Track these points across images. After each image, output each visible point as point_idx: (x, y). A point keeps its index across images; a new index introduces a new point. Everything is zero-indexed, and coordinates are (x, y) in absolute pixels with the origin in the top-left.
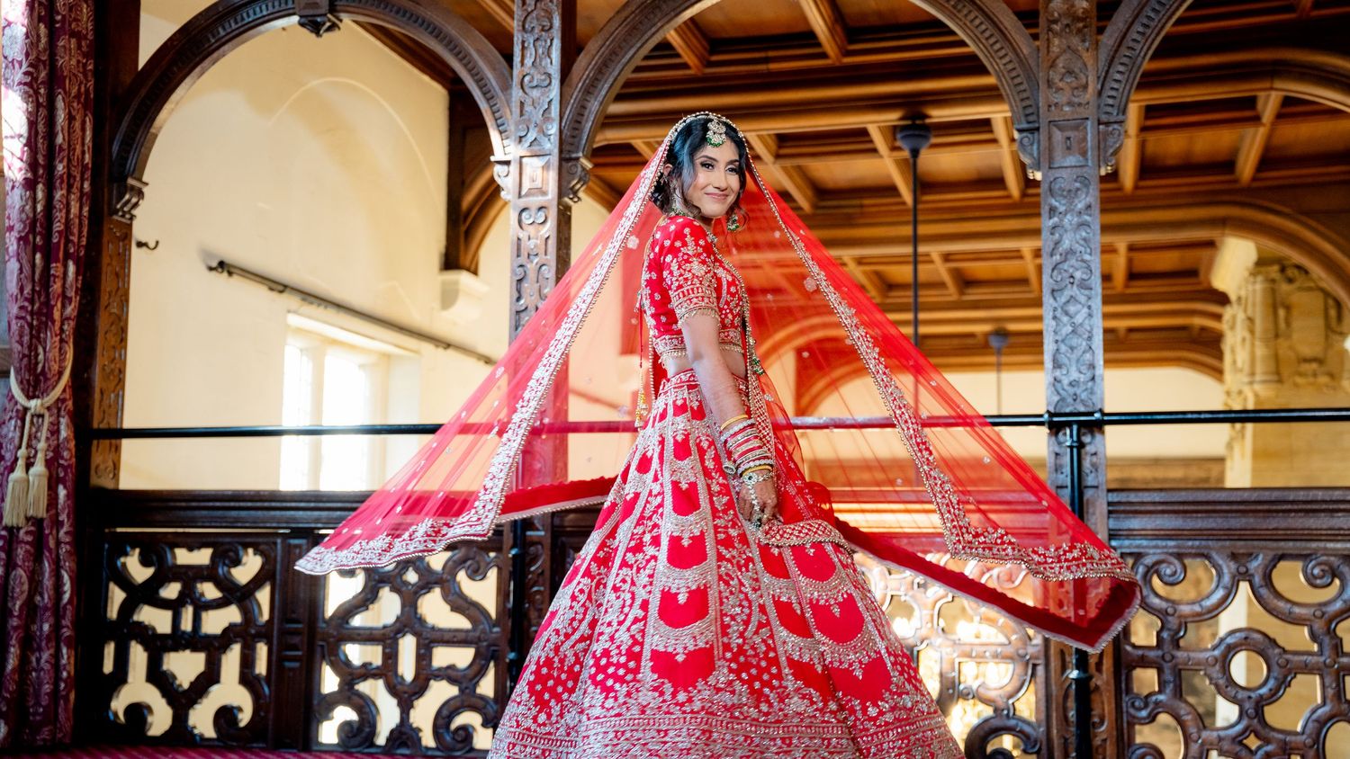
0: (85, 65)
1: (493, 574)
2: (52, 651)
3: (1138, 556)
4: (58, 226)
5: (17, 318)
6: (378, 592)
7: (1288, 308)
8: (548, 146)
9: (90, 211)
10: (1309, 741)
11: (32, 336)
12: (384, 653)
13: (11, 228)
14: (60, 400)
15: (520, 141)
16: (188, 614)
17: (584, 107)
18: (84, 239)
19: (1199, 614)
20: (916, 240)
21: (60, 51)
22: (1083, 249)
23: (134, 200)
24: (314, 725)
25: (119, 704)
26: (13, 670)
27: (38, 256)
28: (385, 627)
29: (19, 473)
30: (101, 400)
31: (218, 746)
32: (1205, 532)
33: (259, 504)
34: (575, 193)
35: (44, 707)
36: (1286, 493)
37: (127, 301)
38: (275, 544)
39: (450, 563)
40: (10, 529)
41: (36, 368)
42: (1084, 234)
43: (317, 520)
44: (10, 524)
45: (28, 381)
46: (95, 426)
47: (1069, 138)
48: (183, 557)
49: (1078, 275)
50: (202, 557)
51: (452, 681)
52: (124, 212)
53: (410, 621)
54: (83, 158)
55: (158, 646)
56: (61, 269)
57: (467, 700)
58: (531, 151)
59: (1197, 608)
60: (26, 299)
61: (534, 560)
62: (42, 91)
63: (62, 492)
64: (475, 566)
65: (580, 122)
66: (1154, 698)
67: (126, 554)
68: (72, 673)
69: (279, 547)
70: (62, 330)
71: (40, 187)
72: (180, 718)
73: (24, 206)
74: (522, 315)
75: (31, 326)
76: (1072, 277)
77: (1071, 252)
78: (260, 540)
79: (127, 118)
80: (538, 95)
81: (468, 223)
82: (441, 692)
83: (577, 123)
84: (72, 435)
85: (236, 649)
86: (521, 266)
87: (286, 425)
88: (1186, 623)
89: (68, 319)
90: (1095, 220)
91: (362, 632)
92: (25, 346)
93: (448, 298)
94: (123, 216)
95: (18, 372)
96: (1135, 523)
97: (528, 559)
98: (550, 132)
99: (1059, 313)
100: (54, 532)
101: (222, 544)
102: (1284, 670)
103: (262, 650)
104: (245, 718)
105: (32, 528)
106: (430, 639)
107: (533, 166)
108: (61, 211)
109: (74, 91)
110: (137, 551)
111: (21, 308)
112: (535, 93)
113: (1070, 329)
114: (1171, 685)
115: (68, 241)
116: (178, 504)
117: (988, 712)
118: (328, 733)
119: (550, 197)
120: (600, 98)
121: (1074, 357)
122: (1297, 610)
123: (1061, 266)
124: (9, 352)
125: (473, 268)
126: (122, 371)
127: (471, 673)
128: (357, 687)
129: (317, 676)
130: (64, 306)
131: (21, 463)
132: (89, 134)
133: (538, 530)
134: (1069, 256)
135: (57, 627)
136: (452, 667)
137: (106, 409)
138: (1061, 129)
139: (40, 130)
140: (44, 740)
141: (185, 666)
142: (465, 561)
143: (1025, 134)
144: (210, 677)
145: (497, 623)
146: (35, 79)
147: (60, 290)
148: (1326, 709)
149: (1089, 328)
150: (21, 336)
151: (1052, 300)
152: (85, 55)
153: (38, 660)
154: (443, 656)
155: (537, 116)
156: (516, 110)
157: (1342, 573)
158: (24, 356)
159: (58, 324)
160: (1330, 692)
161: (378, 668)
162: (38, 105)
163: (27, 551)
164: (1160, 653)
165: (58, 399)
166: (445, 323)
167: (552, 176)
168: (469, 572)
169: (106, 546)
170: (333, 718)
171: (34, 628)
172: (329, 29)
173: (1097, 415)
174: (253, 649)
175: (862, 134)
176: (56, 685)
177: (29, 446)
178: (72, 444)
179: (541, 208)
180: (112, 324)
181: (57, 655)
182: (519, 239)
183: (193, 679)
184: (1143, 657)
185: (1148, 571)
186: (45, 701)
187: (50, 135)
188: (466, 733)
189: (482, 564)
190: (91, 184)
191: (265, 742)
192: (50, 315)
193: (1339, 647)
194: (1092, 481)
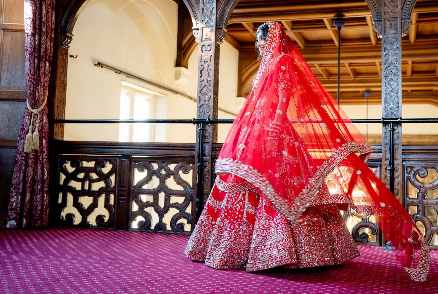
1: (191, 172)
2: (41, 195)
3: (412, 168)
4: (43, 50)
5: (29, 81)
6: (152, 177)
8: (212, 24)
9: (54, 44)
11: (34, 88)
12: (154, 198)
13: (27, 50)
14: (44, 110)
15: (202, 22)
16: (87, 183)
17: (224, 10)
18: (52, 54)
22: (395, 62)
23: (69, 41)
24: (130, 222)
25: (64, 214)
26: (28, 201)
27: (36, 60)
28: (154, 189)
29: (29, 134)
30: (57, 110)
31: (97, 229)
32: (434, 160)
33: (111, 146)
34: (221, 40)
35: (38, 214)
37: (66, 76)
38: (117, 160)
39: (177, 167)
40: (26, 153)
41: (35, 99)
42: (396, 57)
43: (131, 152)
44: (26, 152)
45: (33, 103)
46: (55, 119)
47: (391, 24)
48: (85, 164)
49: (394, 71)
50: (92, 164)
51: (177, 208)
52: (65, 45)
53: (162, 187)
54: (52, 26)
55: (77, 194)
56: (44, 64)
57: (182, 214)
58: (206, 25)
59: (431, 186)
60: (32, 75)
61: (205, 167)
62: (38, 3)
63: (44, 141)
64: (185, 169)
65: (223, 16)
66: (416, 216)
67: (66, 163)
68: (48, 203)
69: (118, 161)
70: (44, 85)
71: (37, 36)
72: (84, 219)
73: (31, 42)
74: (202, 82)
75: (33, 84)
76: (392, 72)
77: (391, 63)
78: (112, 159)
79: (67, 12)
80: (209, 6)
81: (184, 50)
82: (173, 212)
83: (222, 15)
84: (47, 122)
85: (103, 196)
86: (202, 65)
87: (121, 119)
88: (427, 191)
89: (46, 81)
90: (400, 52)
91: (146, 191)
92: (32, 91)
93: (177, 76)
94: (65, 46)
95: (29, 100)
96: (411, 156)
97: (203, 167)
98: (212, 19)
99: (387, 84)
100: (41, 155)
101: (99, 160)
103: (112, 196)
104: (106, 219)
105: (34, 153)
106: (169, 194)
107: (207, 31)
108: (44, 44)
109: (49, 3)
110: (70, 162)
111: (30, 78)
113: (391, 90)
114: (422, 211)
115: (46, 55)
116: (84, 146)
117: (360, 220)
118: (135, 225)
119: (212, 41)
120: (230, 7)
121: (392, 99)
123: (388, 68)
124: (26, 93)
125: (186, 66)
126: (64, 100)
127: (184, 205)
128: (144, 209)
129: (131, 205)
130: (45, 77)
131: (30, 131)
132: (53, 17)
133: (207, 157)
134: (391, 65)
135: (42, 187)
136: (177, 203)
137: (59, 113)
138: (388, 21)
139: (37, 16)
140: (38, 225)
141: (86, 201)
142: (182, 167)
143: (376, 22)
144: (94, 205)
145: (193, 188)
147: (43, 72)
149: (397, 90)
150: (30, 87)
151: (385, 80)
153: (36, 198)
154: (174, 200)
155: (208, 13)
156: (201, 11)
158: (31, 94)
159: (43, 83)
161: (151, 203)
162: (36, 7)
163: (32, 161)
164: (418, 200)
165: (43, 109)
166: (176, 85)
167: (213, 34)
168: (183, 171)
169: (59, 160)
170: (136, 220)
171: (35, 187)
173: (399, 120)
174: (109, 196)
175: (322, 21)
176: (42, 207)
177: (33, 125)
178: (48, 125)
179: (209, 45)
180: (61, 83)
181: (43, 197)
182: (201, 56)
183: (89, 206)
184: (412, 202)
185: (415, 173)
186: (39, 212)
187: (41, 18)
188: (182, 225)
189: (187, 168)
190: (54, 35)
191: (113, 227)
192: (40, 80)
194: (397, 142)
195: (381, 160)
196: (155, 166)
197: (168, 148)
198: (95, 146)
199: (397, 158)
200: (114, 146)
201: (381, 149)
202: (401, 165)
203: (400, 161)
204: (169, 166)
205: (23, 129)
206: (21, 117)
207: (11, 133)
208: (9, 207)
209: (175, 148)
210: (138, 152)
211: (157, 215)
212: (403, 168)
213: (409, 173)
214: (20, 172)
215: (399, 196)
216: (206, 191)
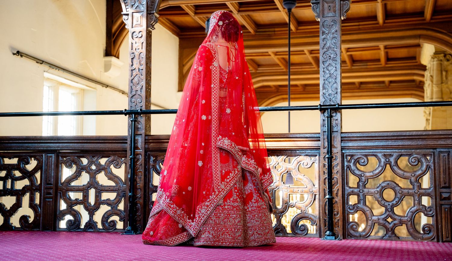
1: (123, 166)
3: (352, 156)
6: (81, 173)
7: (447, 71)
8: (142, 8)
10: (409, 219)
12: (83, 195)
15: (132, 7)
16: (9, 182)
19: (372, 176)
20: (289, 45)
22: (334, 47)
24: (57, 222)
28: (84, 185)
31: (21, 230)
32: (374, 147)
34: (153, 26)
36: (402, 133)
38: (42, 156)
39: (108, 162)
42: (334, 41)
43: (58, 147)
47: (330, 6)
48: (7, 161)
49: (332, 56)
50: (15, 161)
51: (109, 204)
53: (93, 183)
57: (114, 211)
58: (136, 10)
59: (371, 174)
61: (138, 160)
64: (117, 163)
66: (356, 206)
69: (44, 156)
72: (7, 220)
74: (133, 71)
76: (330, 56)
77: (330, 47)
78: (37, 155)
81: (114, 38)
82: (104, 209)
85: (28, 195)
86: (133, 53)
88: (368, 179)
90: (338, 36)
91: (75, 187)
93: (107, 67)
96: (350, 144)
97: (136, 160)
98: (143, 3)
99: (325, 70)
101: (22, 156)
102: (401, 196)
103: (38, 195)
104: (31, 220)
106: (100, 190)
107: (137, 16)
113: (329, 75)
114: (362, 201)
116: (5, 141)
117: (299, 211)
118: (63, 224)
119: (143, 28)
121: (330, 85)
122: (405, 174)
123: (326, 53)
125: (117, 56)
127: (115, 201)
128: (73, 208)
129: (59, 204)
133: (140, 149)
134: (329, 49)
136: (108, 200)
138: (327, 3)
142: (113, 161)
143: (314, 5)
144: (17, 206)
145: (125, 183)
148: (415, 208)
149: (335, 75)
151: (323, 65)
154: (105, 196)
157: (422, 161)
160: (416, 202)
161: (81, 200)
164: (359, 190)
166: (106, 77)
167: (144, 20)
168: (115, 165)
170: (65, 219)
173: (337, 106)
174: (34, 195)
179: (140, 32)
182: (132, 43)
183: (11, 206)
184: (353, 191)
185: (355, 161)
188: (114, 223)
189: (119, 162)
191: (39, 228)
193: (420, 187)
194: (335, 129)
195: (320, 148)
196: (85, 161)
197: (98, 141)
198: (18, 141)
199: (336, 146)
200: (39, 141)
201: (320, 137)
202: (340, 153)
203: (339, 148)
204: (99, 160)
209: (106, 141)
210: (65, 146)
211: (87, 213)
212: (342, 157)
213: (349, 161)
215: (338, 185)
216: (139, 186)
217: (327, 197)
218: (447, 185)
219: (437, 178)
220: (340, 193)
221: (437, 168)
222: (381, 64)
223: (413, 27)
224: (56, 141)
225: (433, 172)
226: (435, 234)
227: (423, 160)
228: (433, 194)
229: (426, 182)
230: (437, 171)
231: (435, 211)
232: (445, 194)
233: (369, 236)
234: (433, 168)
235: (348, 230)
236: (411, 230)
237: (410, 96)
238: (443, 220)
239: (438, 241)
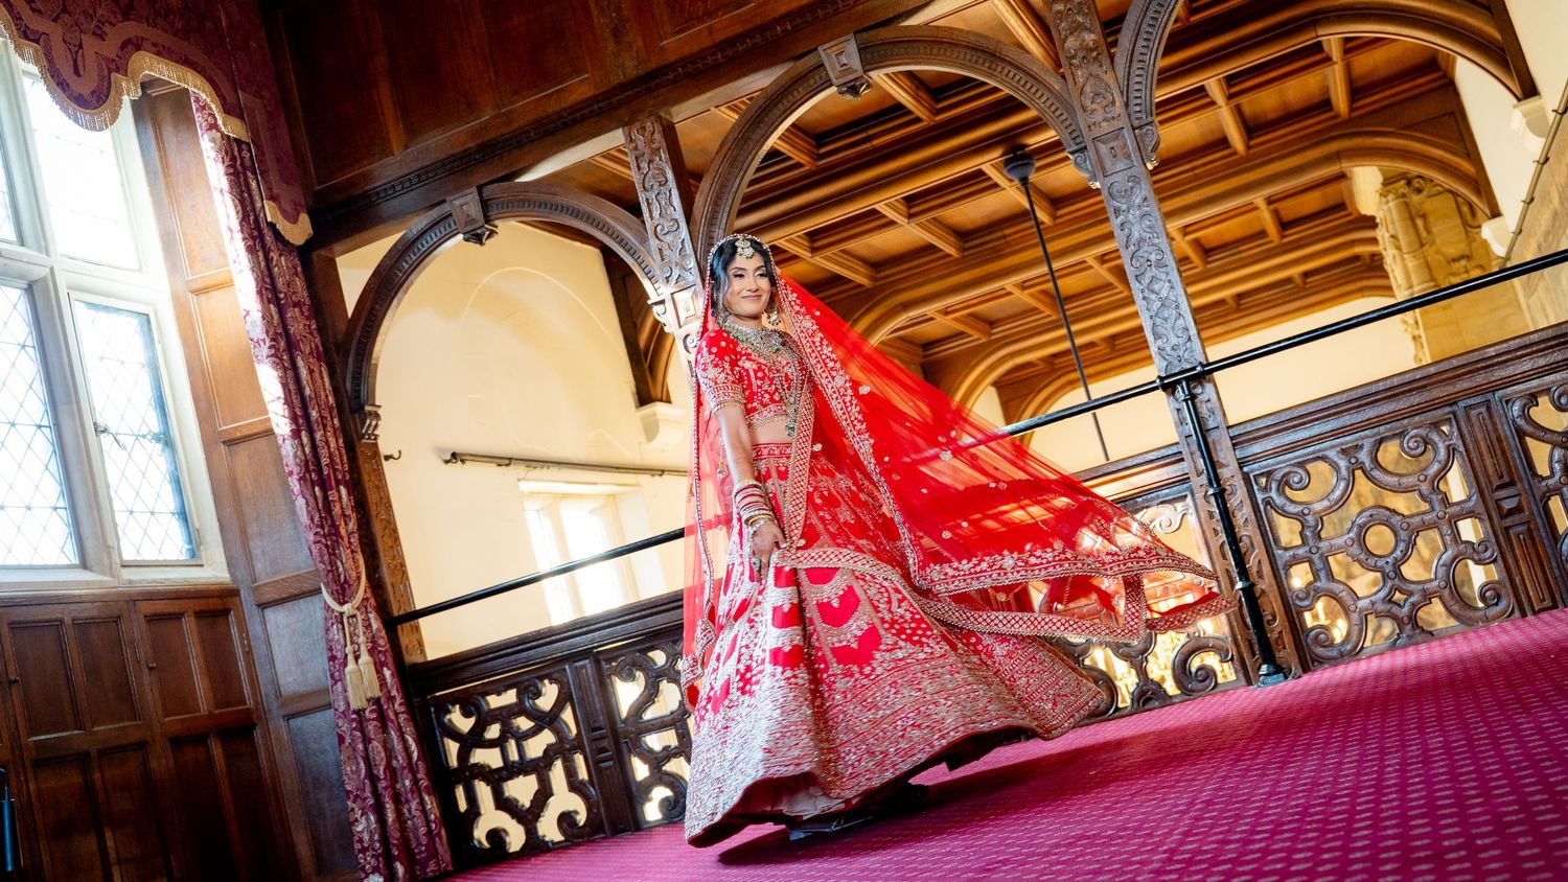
0: (309, 326)
2: (418, 800)
3: (1268, 474)
4: (325, 461)
5: (315, 543)
6: (658, 687)
8: (691, 278)
9: (344, 441)
10: (1443, 584)
11: (330, 555)
13: (291, 473)
14: (365, 600)
15: (668, 281)
16: (512, 745)
19: (1330, 507)
20: (1048, 259)
21: (290, 322)
22: (1150, 235)
23: (374, 423)
24: (639, 809)
25: (480, 833)
27: (317, 489)
28: (672, 713)
29: (351, 665)
30: (394, 592)
31: (567, 846)
32: (1314, 438)
35: (425, 845)
37: (391, 507)
38: (565, 670)
40: (358, 712)
41: (339, 579)
42: (1148, 222)
43: (592, 641)
44: (356, 708)
45: (337, 591)
46: (396, 614)
47: (1113, 148)
48: (495, 702)
49: (1153, 257)
50: (510, 697)
52: (369, 435)
54: (328, 401)
55: (496, 779)
56: (336, 494)
58: (679, 286)
59: (1326, 503)
60: (317, 526)
62: (285, 357)
63: (387, 673)
66: (1312, 587)
67: (449, 712)
68: (438, 815)
69: (568, 671)
70: (350, 543)
71: (304, 433)
72: (531, 832)
73: (296, 452)
75: (327, 546)
76: (1148, 260)
77: (1141, 241)
78: (552, 670)
79: (351, 359)
80: (672, 239)
81: (649, 362)
84: (381, 626)
85: (558, 765)
87: (543, 569)
88: (1321, 518)
89: (352, 533)
90: (1153, 207)
91: (655, 722)
92: (327, 563)
93: (651, 430)
94: (369, 438)
95: (327, 586)
96: (1257, 448)
98: (690, 267)
99: (1146, 293)
100: (391, 706)
101: (522, 682)
102: (1407, 534)
103: (579, 759)
104: (582, 818)
105: (374, 707)
107: (683, 298)
108: (323, 448)
109: (308, 350)
110: (458, 706)
111: (316, 534)
112: (669, 238)
113: (1160, 303)
114: (1323, 572)
115: (335, 470)
116: (478, 660)
117: (1184, 638)
121: (1169, 326)
122: (1404, 480)
123: (1137, 254)
124: (316, 572)
125: (665, 398)
126: (403, 565)
129: (629, 768)
130: (346, 524)
131: (350, 657)
132: (326, 379)
134: (1141, 244)
135: (415, 781)
137: (400, 598)
138: (1104, 143)
139: (291, 389)
140: (432, 871)
143: (1076, 154)
144: (544, 794)
146: (277, 350)
147: (340, 512)
148: (1449, 553)
149: (1174, 299)
150: (322, 557)
151: (1138, 285)
152: (308, 318)
153: (409, 811)
155: (676, 257)
156: (657, 257)
157: (1431, 439)
158: (329, 571)
159: (346, 539)
160: (1448, 538)
161: (676, 748)
162: (285, 369)
163: (375, 726)
164: (1307, 548)
165: (363, 599)
166: (653, 453)
169: (433, 709)
170: (652, 799)
171: (398, 786)
172: (489, 237)
173: (1199, 369)
174: (573, 761)
176: (428, 826)
177: (352, 643)
178: (384, 632)
180: (385, 529)
181: (422, 803)
183: (532, 798)
184: (1294, 556)
185: (1279, 485)
186: (424, 840)
187: (300, 389)
190: (340, 420)
191: (604, 832)
192: (337, 534)
193: (1445, 500)
194: (1211, 424)
195: (1188, 478)
196: (659, 657)
198: (504, 652)
199: (1224, 461)
200: (548, 640)
201: (1181, 452)
202: (1240, 477)
203: (1234, 466)
205: (333, 658)
206: (322, 632)
207: (310, 675)
208: (357, 846)
210: (607, 635)
212: (1245, 483)
213: (1265, 489)
214: (356, 758)
215: (1257, 551)
217: (1239, 585)
218: (1506, 479)
219: (1479, 470)
220: (1266, 569)
221: (1471, 448)
222: (1271, 242)
223: (1314, 140)
224: (585, 629)
225: (1466, 459)
226: (1513, 600)
227: (1435, 437)
228: (1481, 509)
229: (1457, 486)
230: (1473, 455)
231: (1496, 547)
232: (1507, 500)
233: (1362, 648)
234: (1462, 449)
235: (1310, 650)
236: (1456, 608)
237: (1360, 294)
238: (1521, 562)
239: (1524, 615)
